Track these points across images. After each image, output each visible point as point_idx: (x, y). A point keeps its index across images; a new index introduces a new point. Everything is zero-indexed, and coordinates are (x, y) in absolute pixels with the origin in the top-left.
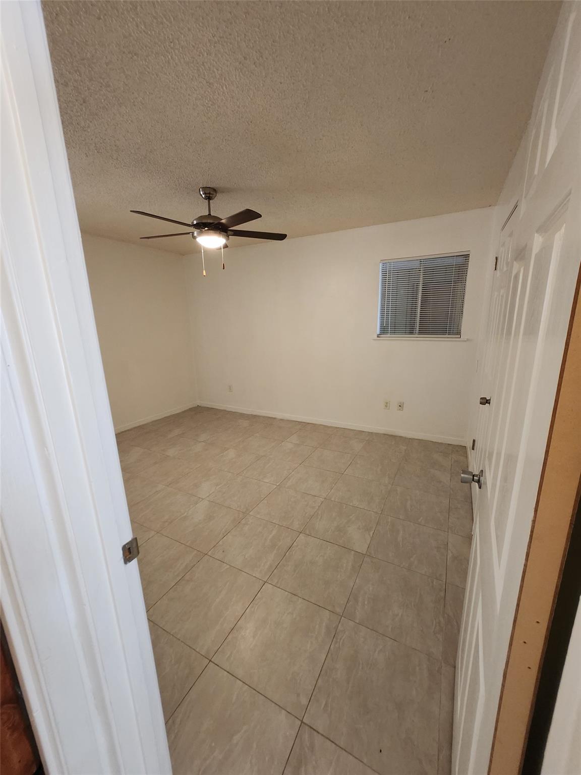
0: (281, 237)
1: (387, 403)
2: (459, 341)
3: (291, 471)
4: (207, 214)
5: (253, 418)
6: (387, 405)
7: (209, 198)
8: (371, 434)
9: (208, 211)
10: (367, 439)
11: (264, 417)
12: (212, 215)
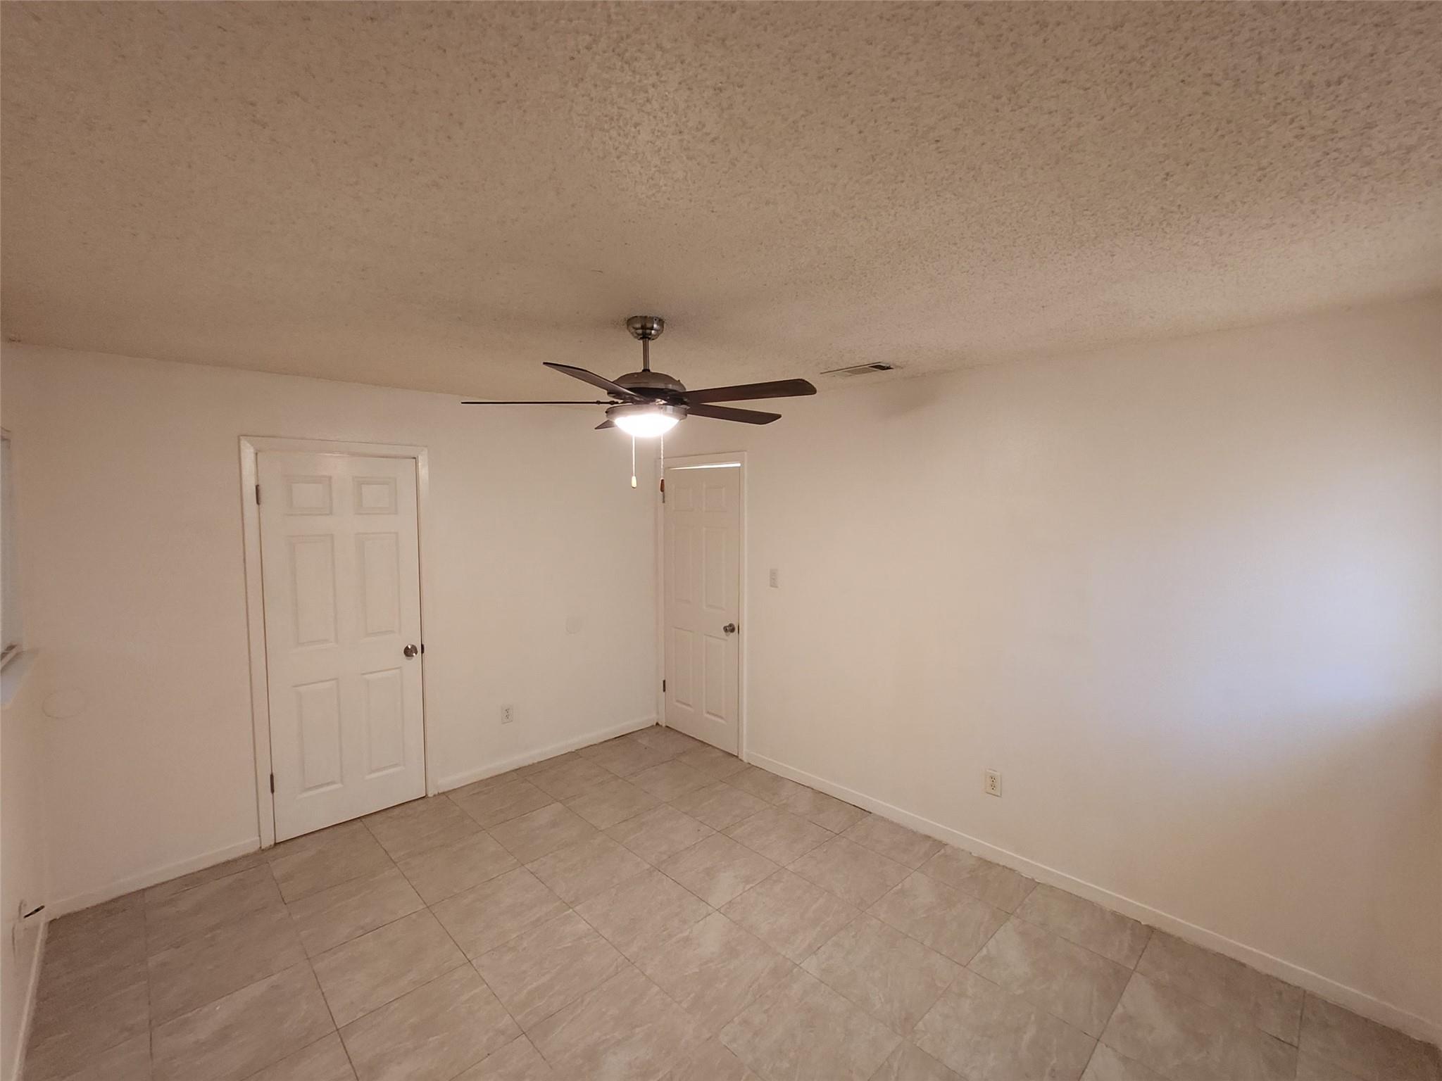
7: (645, 336)
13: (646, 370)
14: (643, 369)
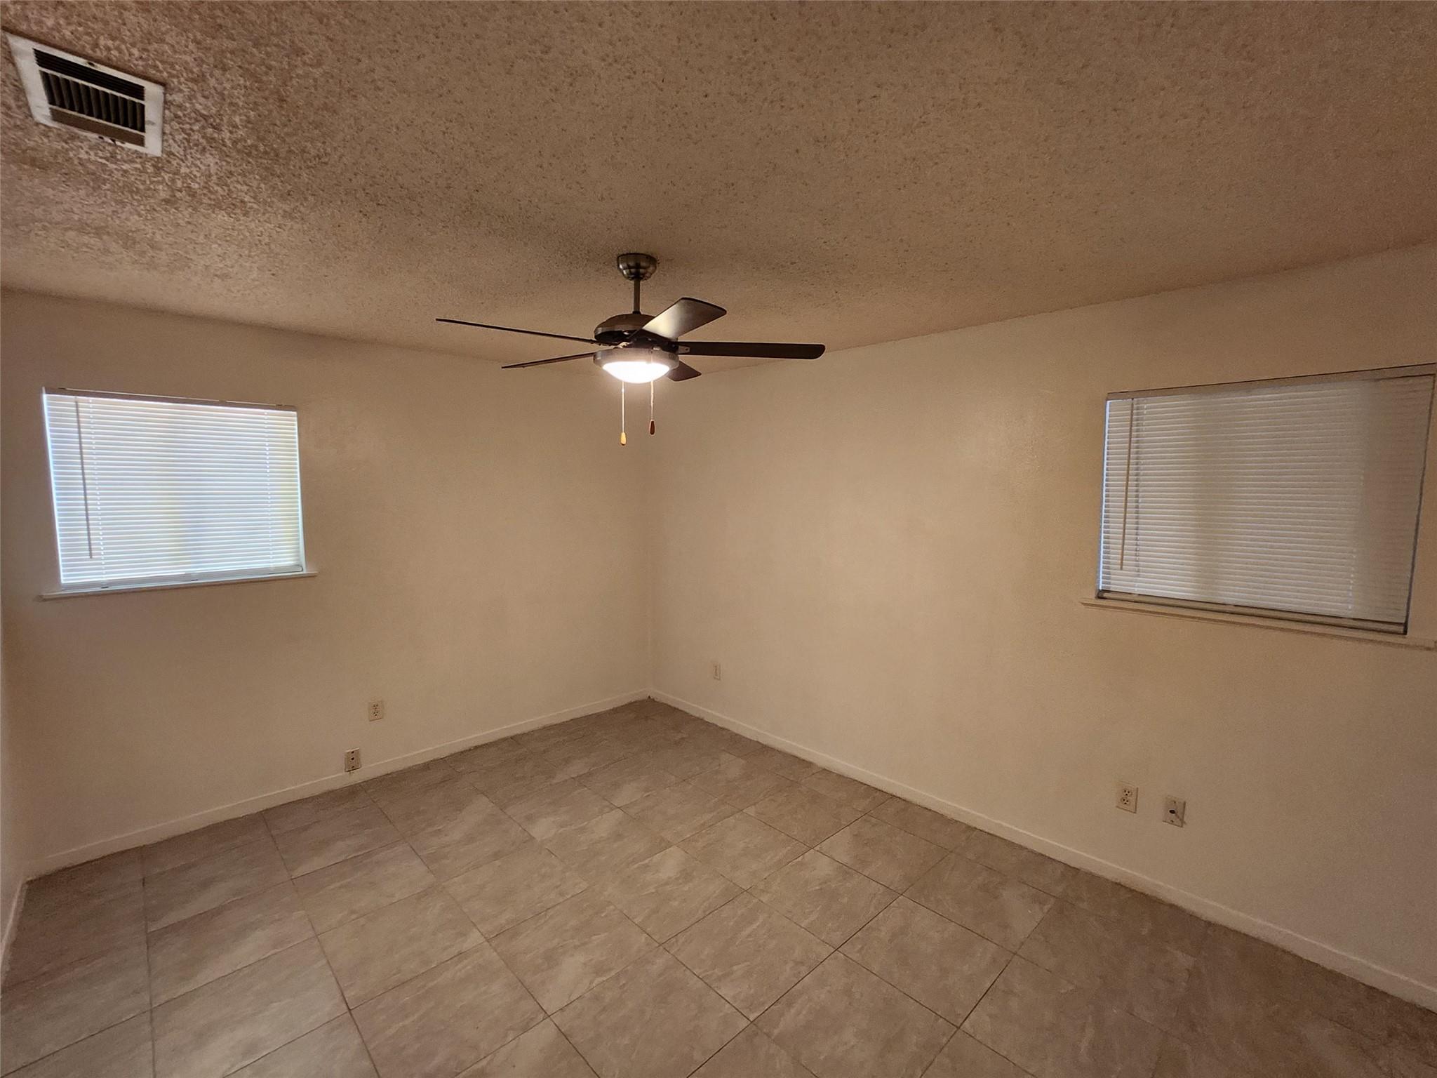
0: (813, 351)
1: (1127, 792)
2: (1400, 645)
3: (804, 970)
4: (630, 311)
5: (758, 751)
6: (1127, 798)
7: (637, 276)
8: (1072, 873)
9: (633, 305)
10: (1059, 889)
11: (785, 755)
12: (642, 313)
14: (633, 310)
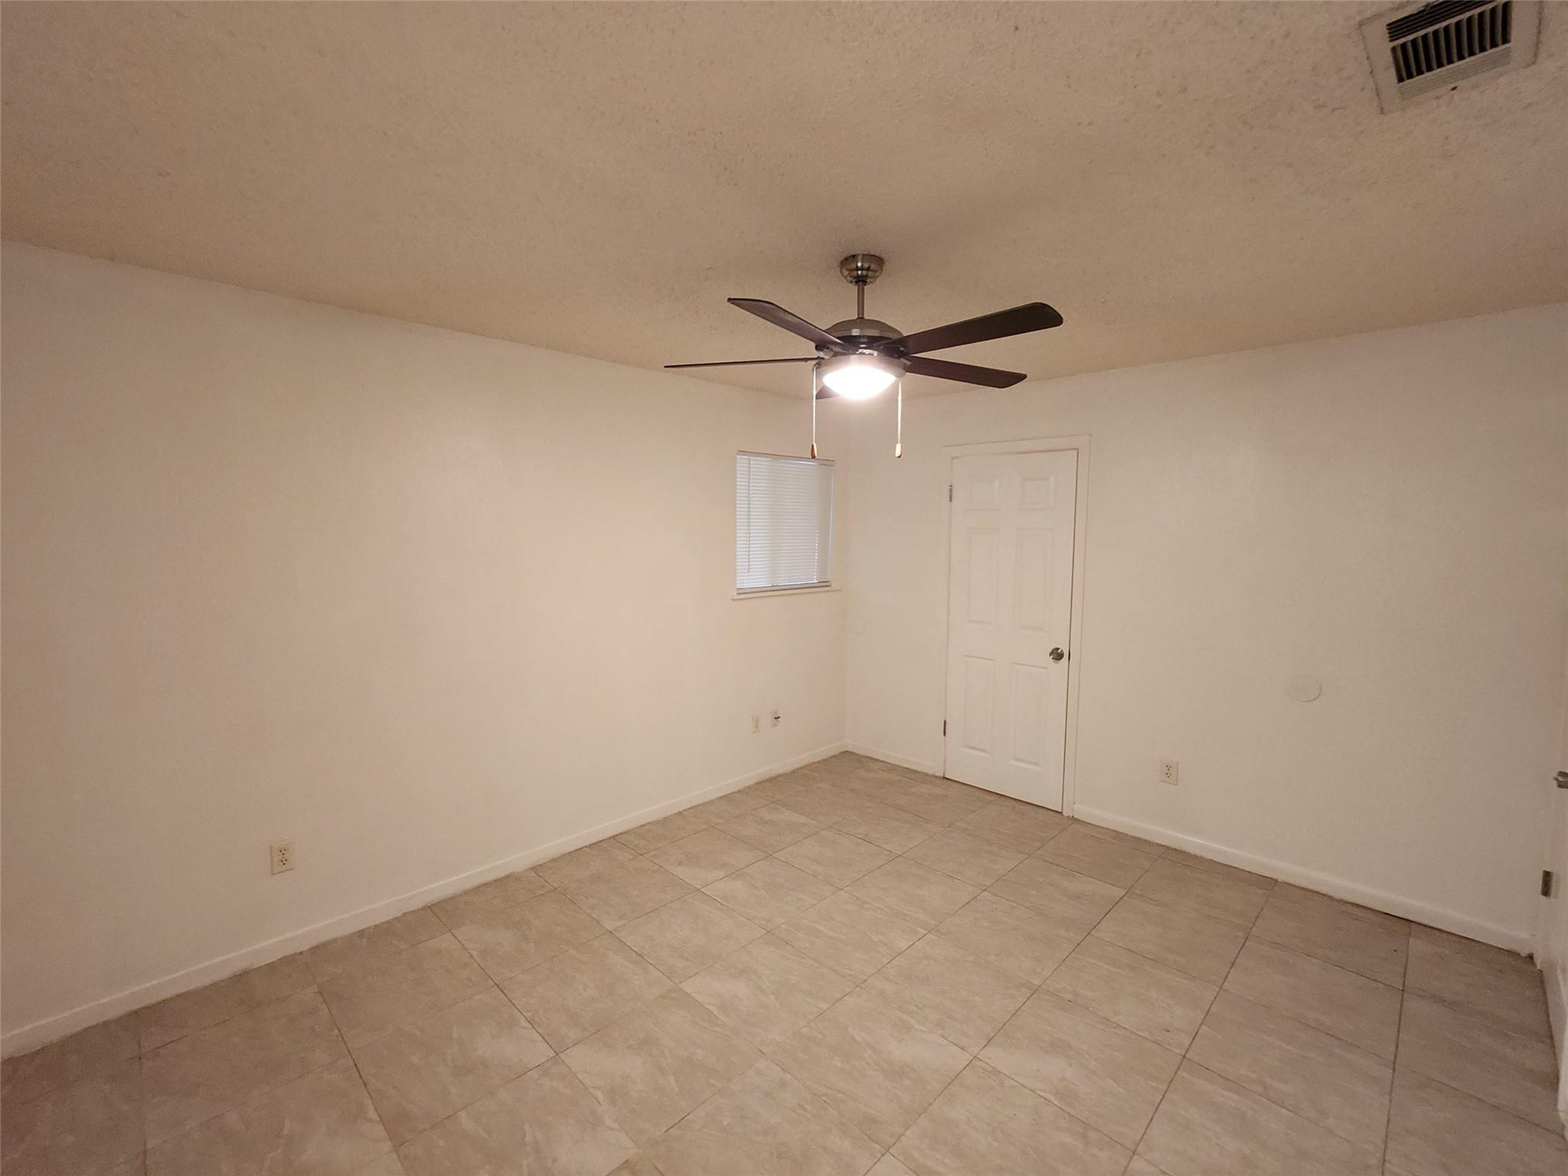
13: (861, 318)
